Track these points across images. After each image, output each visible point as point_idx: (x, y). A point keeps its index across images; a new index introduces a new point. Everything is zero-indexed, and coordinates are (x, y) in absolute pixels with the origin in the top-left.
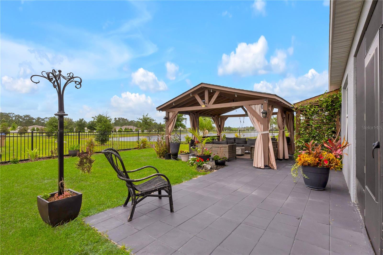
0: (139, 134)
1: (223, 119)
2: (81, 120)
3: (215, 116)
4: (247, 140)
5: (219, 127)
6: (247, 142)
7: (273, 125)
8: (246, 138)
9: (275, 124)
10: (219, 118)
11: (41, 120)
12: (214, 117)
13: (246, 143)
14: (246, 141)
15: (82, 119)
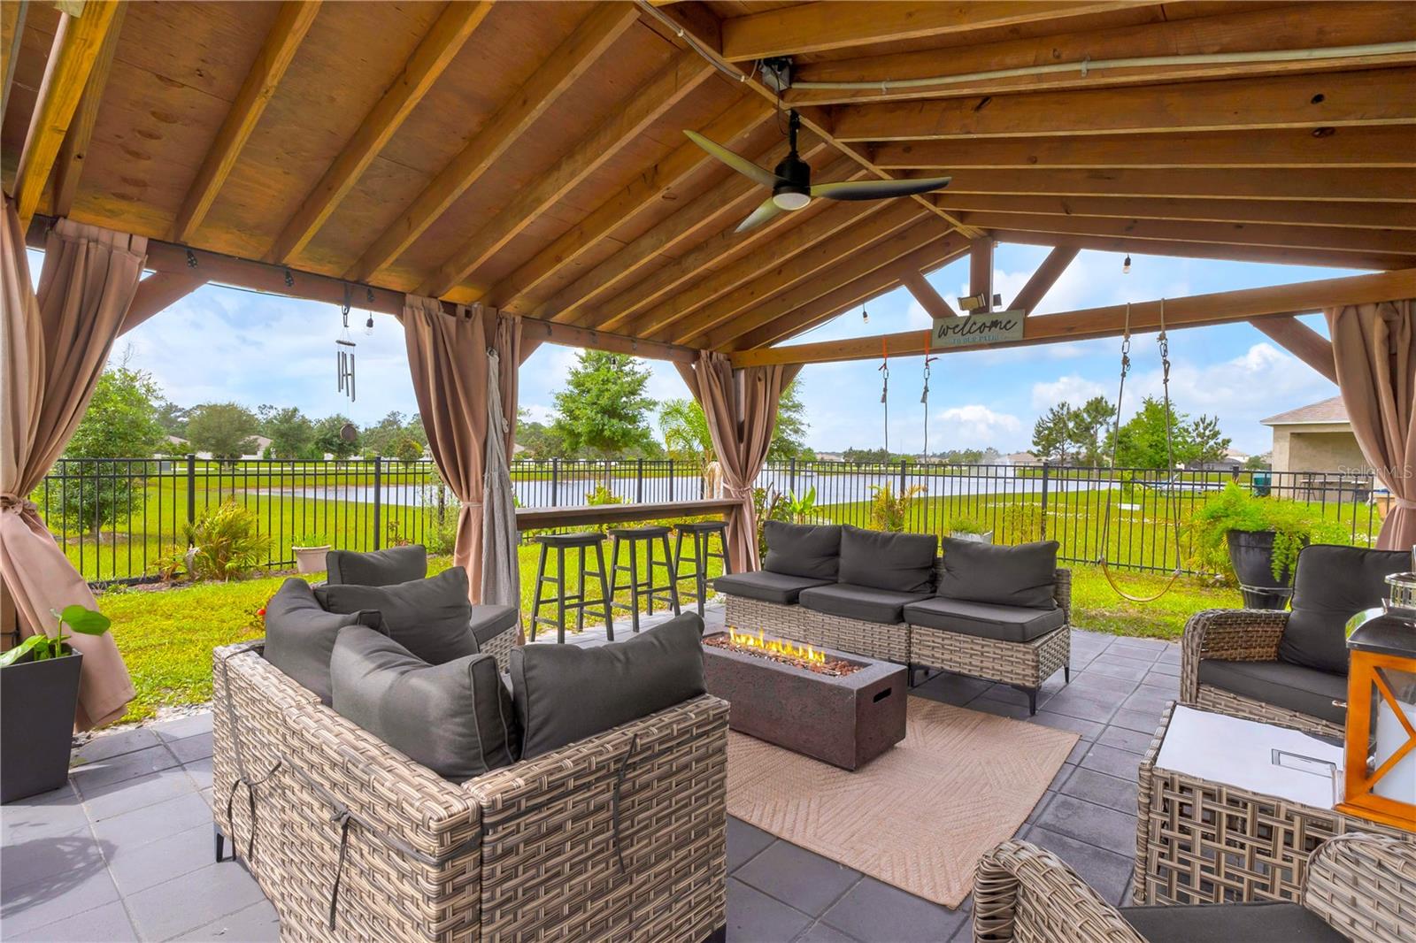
0: (559, 474)
1: (761, 375)
2: (289, 415)
3: (703, 353)
4: (940, 553)
5: (741, 439)
6: (943, 571)
7: (1065, 447)
8: (935, 538)
9: (1077, 442)
10: (735, 372)
11: (179, 414)
12: (696, 356)
13: (933, 581)
14: (935, 563)
15: (291, 409)
